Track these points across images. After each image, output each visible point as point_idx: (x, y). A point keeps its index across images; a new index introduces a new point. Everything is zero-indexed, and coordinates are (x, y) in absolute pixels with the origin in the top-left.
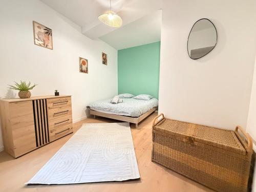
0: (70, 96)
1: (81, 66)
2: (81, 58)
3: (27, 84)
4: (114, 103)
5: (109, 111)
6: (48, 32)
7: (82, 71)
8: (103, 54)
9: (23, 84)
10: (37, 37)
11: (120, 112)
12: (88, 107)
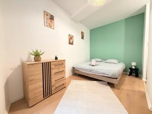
0: (64, 60)
1: (69, 40)
2: (69, 35)
3: (39, 51)
4: (93, 66)
5: (90, 71)
6: (52, 18)
7: (70, 43)
8: (82, 33)
9: (37, 51)
10: (45, 21)
11: (100, 73)
12: (73, 68)
